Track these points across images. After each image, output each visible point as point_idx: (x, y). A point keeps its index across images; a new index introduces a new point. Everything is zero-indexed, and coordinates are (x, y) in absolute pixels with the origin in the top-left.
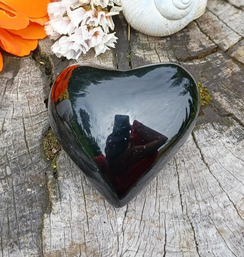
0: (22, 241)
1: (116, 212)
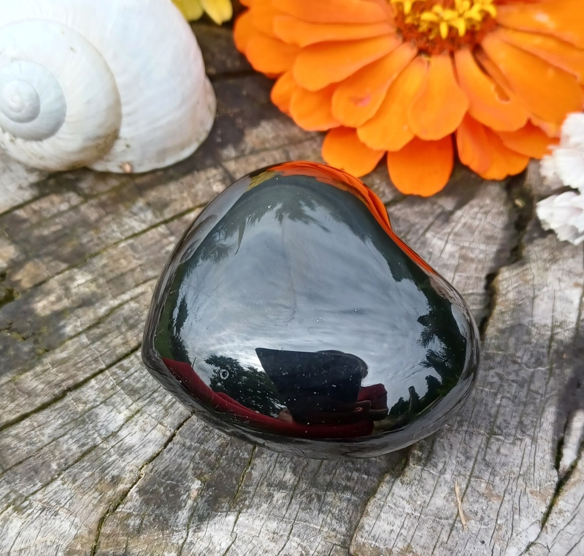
0: (329, 499)
1: (512, 534)
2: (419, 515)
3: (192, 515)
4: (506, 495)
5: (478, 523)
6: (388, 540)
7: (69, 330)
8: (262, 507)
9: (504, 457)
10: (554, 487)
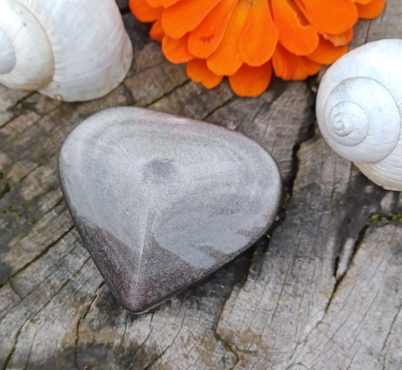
2: (254, 309)
3: (127, 317)
4: (304, 294)
5: (289, 312)
6: (237, 325)
8: (166, 309)
9: (303, 271)
10: (333, 287)
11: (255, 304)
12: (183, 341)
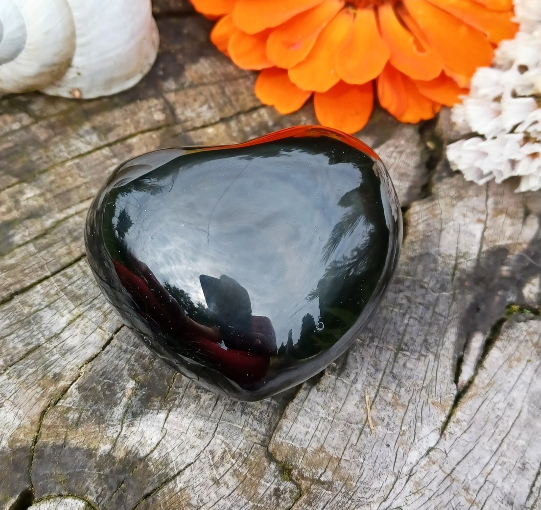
2: (332, 419)
3: (126, 412)
4: (410, 404)
5: (385, 429)
6: (303, 440)
7: (17, 239)
8: (190, 407)
9: (409, 371)
10: (453, 399)
11: (334, 411)
12: (213, 458)
